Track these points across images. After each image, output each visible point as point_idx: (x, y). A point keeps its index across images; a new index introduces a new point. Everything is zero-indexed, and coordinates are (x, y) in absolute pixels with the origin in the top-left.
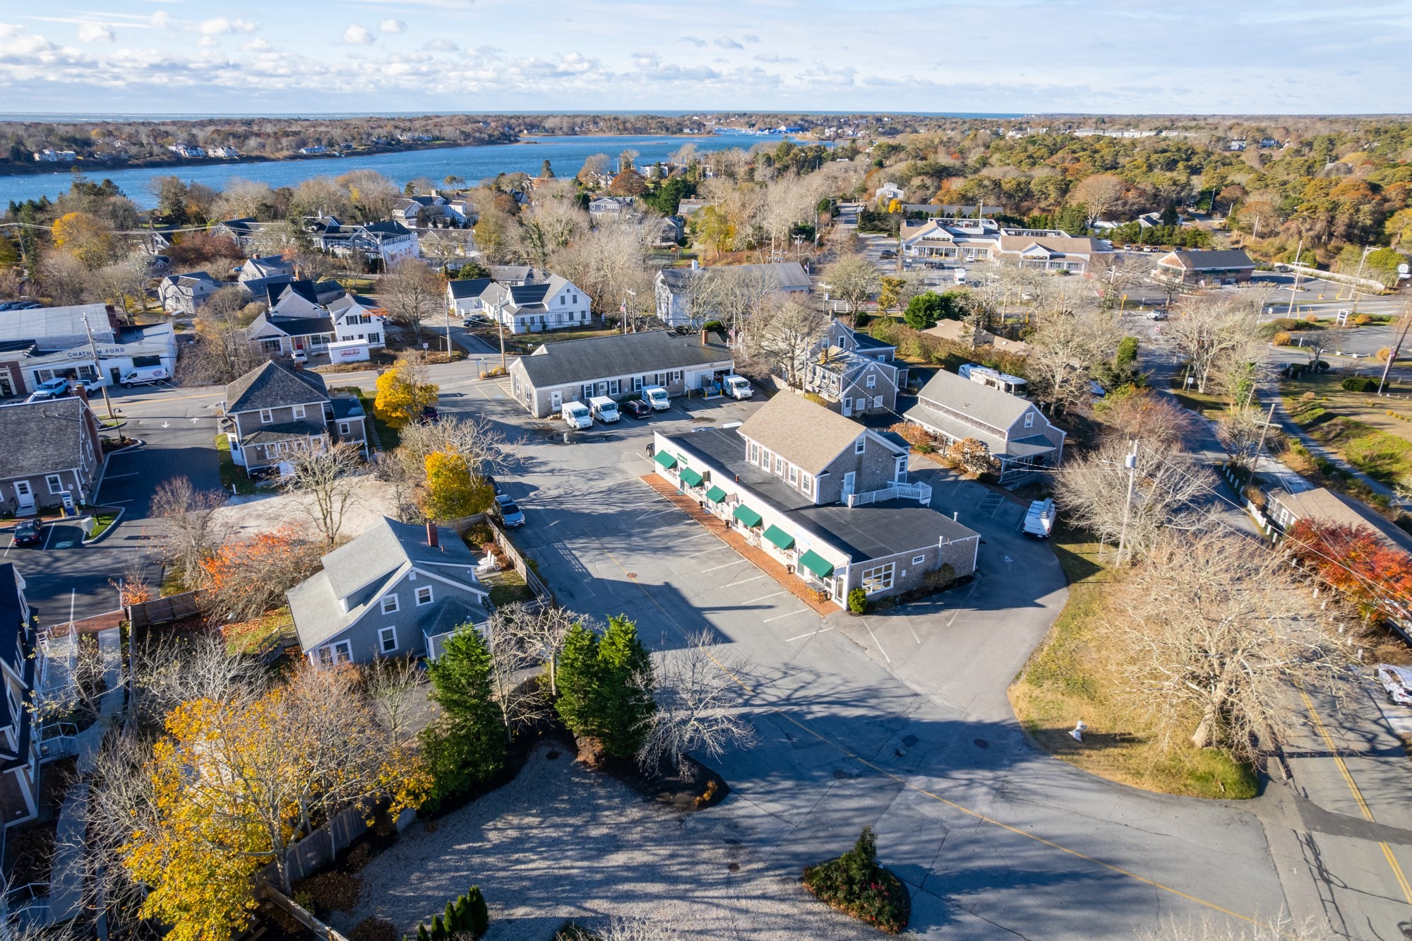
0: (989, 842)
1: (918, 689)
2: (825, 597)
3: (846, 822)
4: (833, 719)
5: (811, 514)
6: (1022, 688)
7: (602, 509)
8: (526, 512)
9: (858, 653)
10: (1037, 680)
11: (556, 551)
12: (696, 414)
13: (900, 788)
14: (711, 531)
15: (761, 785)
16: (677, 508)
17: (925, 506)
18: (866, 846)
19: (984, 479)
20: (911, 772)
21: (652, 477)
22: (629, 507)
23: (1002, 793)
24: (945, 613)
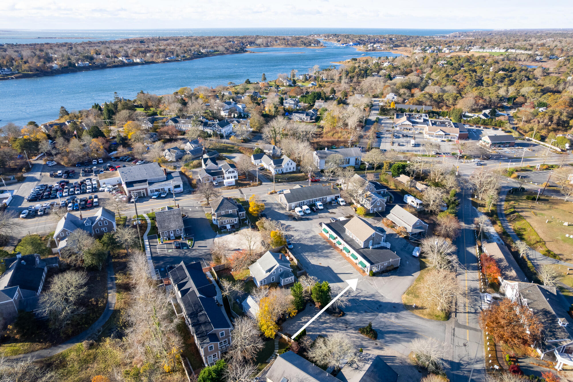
0: (393, 326)
1: (383, 295)
2: (364, 271)
3: (367, 321)
4: (365, 300)
5: (361, 250)
6: (405, 295)
7: (310, 244)
8: (293, 244)
9: (371, 285)
10: (408, 294)
11: (301, 256)
12: (330, 211)
13: (377, 315)
14: (337, 252)
15: (351, 313)
16: (328, 244)
17: (388, 249)
18: (370, 325)
19: (405, 237)
20: (380, 312)
21: (321, 234)
22: (317, 243)
23: (397, 317)
24: (391, 277)
